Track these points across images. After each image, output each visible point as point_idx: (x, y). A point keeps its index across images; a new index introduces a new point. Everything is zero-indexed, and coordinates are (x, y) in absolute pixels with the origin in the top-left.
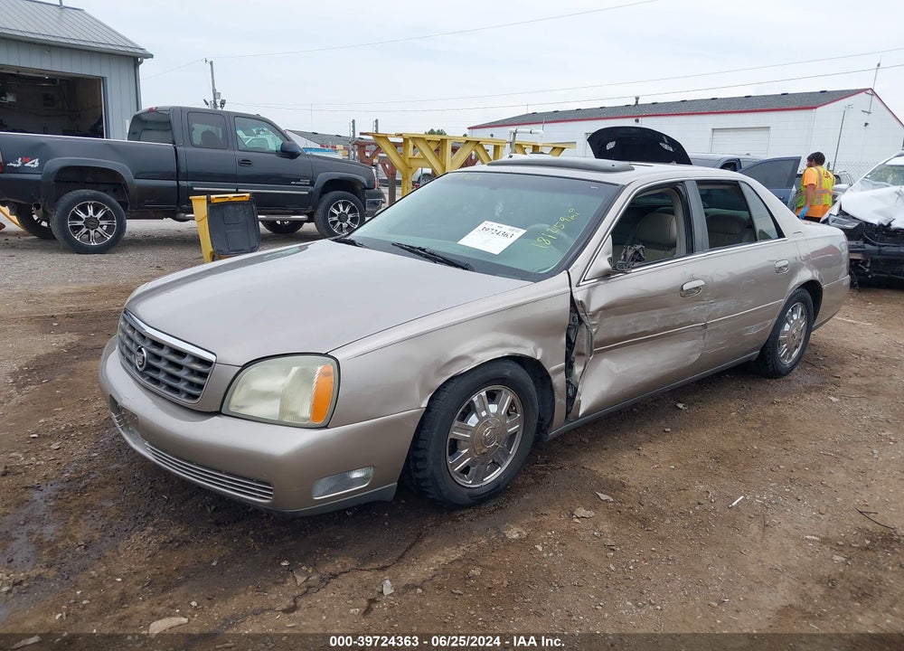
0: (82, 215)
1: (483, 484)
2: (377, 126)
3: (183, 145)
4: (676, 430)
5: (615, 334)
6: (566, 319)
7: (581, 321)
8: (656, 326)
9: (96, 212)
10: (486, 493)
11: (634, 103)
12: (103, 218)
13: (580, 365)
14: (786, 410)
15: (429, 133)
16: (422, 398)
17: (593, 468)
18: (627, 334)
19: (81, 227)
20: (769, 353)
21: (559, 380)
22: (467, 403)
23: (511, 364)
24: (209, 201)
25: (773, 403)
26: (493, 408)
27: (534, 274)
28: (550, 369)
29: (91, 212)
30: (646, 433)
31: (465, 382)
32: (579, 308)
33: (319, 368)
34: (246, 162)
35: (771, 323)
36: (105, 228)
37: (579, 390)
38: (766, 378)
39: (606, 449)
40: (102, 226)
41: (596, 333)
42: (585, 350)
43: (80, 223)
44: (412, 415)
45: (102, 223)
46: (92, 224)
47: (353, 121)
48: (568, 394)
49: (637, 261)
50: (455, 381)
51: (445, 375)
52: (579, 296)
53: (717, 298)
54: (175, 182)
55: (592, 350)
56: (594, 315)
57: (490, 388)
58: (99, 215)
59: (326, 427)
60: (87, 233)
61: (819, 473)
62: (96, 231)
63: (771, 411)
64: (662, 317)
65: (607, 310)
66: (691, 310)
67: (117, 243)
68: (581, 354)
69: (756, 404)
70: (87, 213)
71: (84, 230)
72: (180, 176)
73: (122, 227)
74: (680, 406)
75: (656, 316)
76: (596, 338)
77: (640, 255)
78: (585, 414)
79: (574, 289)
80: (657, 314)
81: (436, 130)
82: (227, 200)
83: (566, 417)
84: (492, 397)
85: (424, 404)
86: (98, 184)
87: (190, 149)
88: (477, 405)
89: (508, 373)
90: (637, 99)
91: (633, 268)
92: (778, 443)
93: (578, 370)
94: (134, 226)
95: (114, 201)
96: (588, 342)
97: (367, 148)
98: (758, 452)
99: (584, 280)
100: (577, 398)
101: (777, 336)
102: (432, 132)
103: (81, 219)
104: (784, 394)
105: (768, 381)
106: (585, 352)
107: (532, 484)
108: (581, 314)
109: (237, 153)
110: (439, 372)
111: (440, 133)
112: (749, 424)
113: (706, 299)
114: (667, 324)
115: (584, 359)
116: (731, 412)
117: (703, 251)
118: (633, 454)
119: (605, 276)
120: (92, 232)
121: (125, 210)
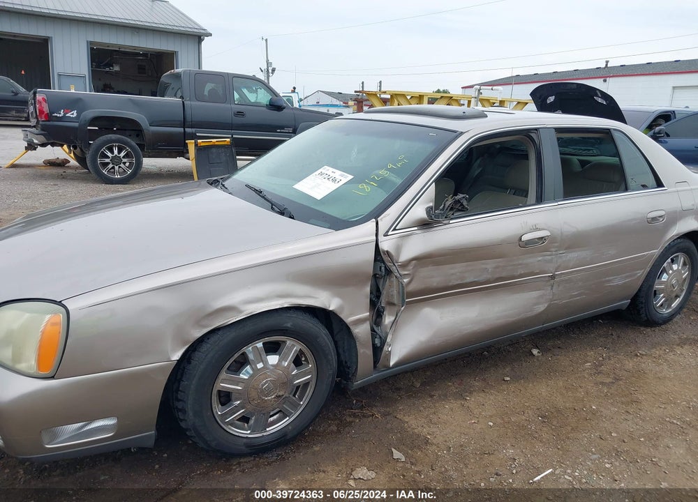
0: (109, 154)
1: (265, 434)
2: (380, 86)
3: (190, 100)
4: (516, 378)
5: (435, 285)
6: (370, 270)
7: (389, 272)
8: (489, 276)
9: (119, 152)
10: (269, 443)
11: (604, 66)
12: (126, 156)
13: (390, 315)
14: (648, 364)
15: (436, 92)
16: (174, 351)
17: (406, 419)
18: (451, 284)
19: (108, 164)
20: (642, 303)
21: (362, 331)
22: (236, 355)
23: (294, 315)
24: (196, 145)
25: (637, 355)
26: (273, 359)
27: (344, 221)
28: (349, 320)
29: (116, 152)
30: (484, 380)
31: (232, 334)
32: (386, 258)
33: (48, 317)
34: (240, 114)
35: (641, 274)
36: (127, 164)
37: (388, 340)
38: (641, 325)
39: (432, 396)
40: (124, 163)
41: (409, 283)
42: (395, 300)
43: (107, 160)
44: (161, 367)
45: (124, 160)
46: (116, 161)
47: (363, 83)
48: (374, 345)
49: (459, 210)
50: (220, 333)
51: (205, 327)
52: (386, 245)
53: (566, 249)
54: (183, 129)
55: (403, 300)
56: (405, 265)
57: (267, 339)
58: (122, 154)
59: (53, 378)
60: (113, 168)
61: (655, 446)
62: (120, 167)
63: (630, 364)
64: (497, 267)
65: (422, 260)
66: (534, 261)
67: (136, 176)
68: (391, 304)
69: (618, 354)
70: (112, 153)
71: (111, 166)
72: (187, 124)
73: (139, 164)
74: (535, 352)
75: (488, 266)
76: (411, 288)
77: (462, 205)
78: (396, 365)
79: (381, 238)
80: (490, 265)
81: (441, 90)
82: (211, 143)
83: (375, 366)
84: (272, 348)
85: (176, 356)
86: (125, 130)
87: (195, 103)
88: (251, 356)
89: (289, 325)
90: (607, 62)
91: (452, 219)
92: (623, 403)
93: (388, 319)
94: (149, 163)
95: (133, 143)
96: (399, 293)
97: (364, 103)
98: (594, 413)
99: (395, 229)
100: (385, 348)
101: (652, 286)
102: (438, 91)
103: (108, 157)
104: (654, 346)
105: (642, 329)
106: (396, 302)
107: (332, 432)
108: (389, 264)
109: (233, 106)
110: (198, 323)
111: (445, 92)
112: (600, 378)
113: (553, 250)
114: (504, 274)
115: (396, 309)
116: (587, 362)
117: (555, 199)
118: (455, 404)
119: (425, 225)
120: (117, 168)
121: (142, 150)
